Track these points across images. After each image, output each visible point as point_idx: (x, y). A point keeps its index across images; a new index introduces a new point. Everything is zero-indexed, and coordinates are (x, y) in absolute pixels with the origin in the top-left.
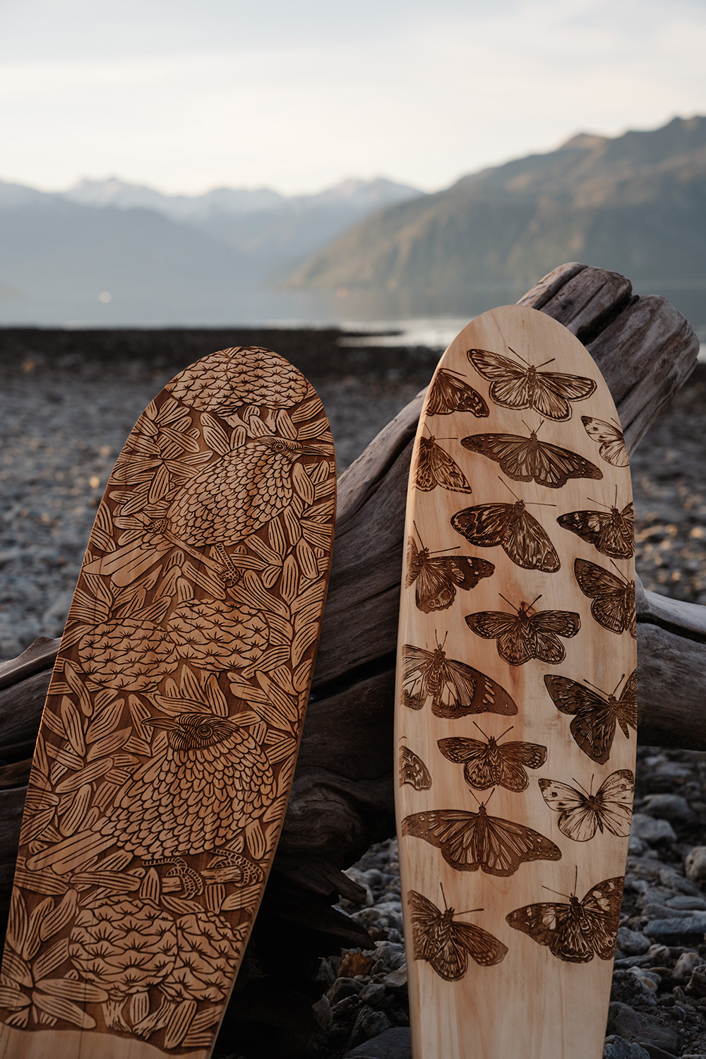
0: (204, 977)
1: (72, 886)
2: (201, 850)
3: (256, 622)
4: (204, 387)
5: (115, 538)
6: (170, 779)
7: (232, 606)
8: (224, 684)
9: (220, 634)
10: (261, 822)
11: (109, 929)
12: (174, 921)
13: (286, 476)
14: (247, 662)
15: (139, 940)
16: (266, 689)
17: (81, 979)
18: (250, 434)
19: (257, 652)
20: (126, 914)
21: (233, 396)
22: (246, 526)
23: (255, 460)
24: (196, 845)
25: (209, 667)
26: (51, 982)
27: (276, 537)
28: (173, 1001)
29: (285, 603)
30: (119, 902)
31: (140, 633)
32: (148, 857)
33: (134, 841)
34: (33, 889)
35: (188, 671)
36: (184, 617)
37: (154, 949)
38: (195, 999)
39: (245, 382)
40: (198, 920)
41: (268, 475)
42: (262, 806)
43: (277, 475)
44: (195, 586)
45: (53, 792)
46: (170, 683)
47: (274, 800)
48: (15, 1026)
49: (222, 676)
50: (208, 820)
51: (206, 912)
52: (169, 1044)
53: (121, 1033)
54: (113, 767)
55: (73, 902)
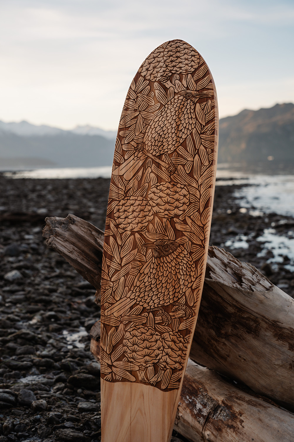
0: (174, 359)
1: (121, 322)
2: (169, 303)
3: (184, 192)
4: (154, 68)
5: (123, 156)
6: (154, 271)
7: (174, 185)
8: (173, 224)
9: (169, 199)
10: (192, 289)
11: (137, 340)
12: (161, 335)
13: (192, 111)
14: (181, 212)
15: (148, 344)
16: (190, 224)
17: (128, 361)
18: (176, 91)
19: (185, 207)
20: (142, 333)
21: (167, 70)
22: (177, 142)
23: (178, 105)
24: (167, 301)
25: (166, 216)
26: (118, 362)
27: (190, 147)
28: (163, 370)
29: (196, 180)
30: (139, 328)
31: (137, 203)
32: (149, 308)
33: (143, 301)
34: (108, 323)
35: (158, 219)
36: (154, 193)
37: (154, 348)
38: (171, 368)
39: (172, 61)
40: (170, 335)
41: (185, 113)
42: (192, 281)
43: (189, 112)
44: (158, 176)
45: (110, 281)
46: (151, 226)
47: (196, 278)
48: (107, 380)
49: (171, 220)
50: (171, 290)
51: (172, 331)
52: (163, 387)
53: (145, 383)
54: (132, 268)
55: (123, 329)
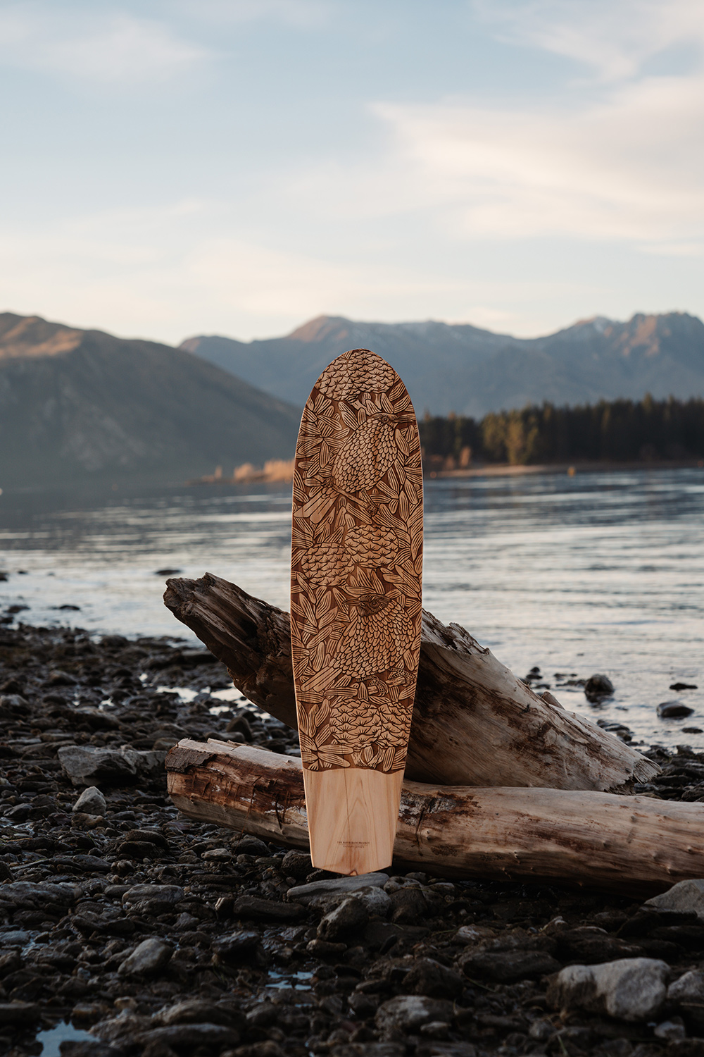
0: (396, 735)
1: (325, 697)
2: (384, 670)
3: (390, 536)
4: (337, 383)
5: (306, 493)
6: (362, 633)
7: (376, 528)
8: (380, 575)
9: (373, 545)
10: (410, 650)
11: (348, 717)
12: (377, 708)
13: (392, 439)
14: (389, 561)
15: (363, 721)
16: (402, 575)
17: (339, 743)
18: (368, 413)
19: (393, 554)
20: (354, 708)
21: (354, 387)
22: (375, 476)
23: (373, 431)
24: (381, 667)
25: (371, 566)
26: (325, 747)
27: (393, 482)
28: (384, 748)
29: (404, 521)
30: (350, 702)
31: (332, 551)
32: (359, 677)
33: (350, 669)
34: (307, 701)
35: (360, 570)
36: (352, 538)
37: (370, 724)
38: (394, 746)
39: (359, 376)
40: (388, 706)
41: (382, 440)
42: (410, 641)
43: (387, 439)
44: (355, 518)
45: (305, 648)
46: (352, 579)
47: (415, 638)
48: (313, 770)
49: (377, 570)
50: (385, 653)
51: (391, 702)
52: (386, 769)
53: (362, 767)
54: (333, 631)
55: (328, 705)
